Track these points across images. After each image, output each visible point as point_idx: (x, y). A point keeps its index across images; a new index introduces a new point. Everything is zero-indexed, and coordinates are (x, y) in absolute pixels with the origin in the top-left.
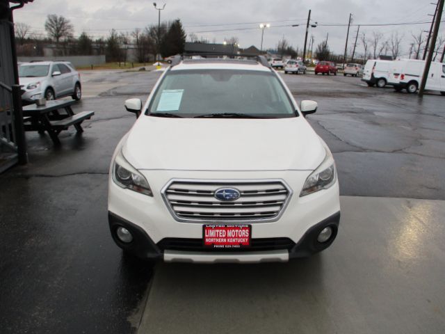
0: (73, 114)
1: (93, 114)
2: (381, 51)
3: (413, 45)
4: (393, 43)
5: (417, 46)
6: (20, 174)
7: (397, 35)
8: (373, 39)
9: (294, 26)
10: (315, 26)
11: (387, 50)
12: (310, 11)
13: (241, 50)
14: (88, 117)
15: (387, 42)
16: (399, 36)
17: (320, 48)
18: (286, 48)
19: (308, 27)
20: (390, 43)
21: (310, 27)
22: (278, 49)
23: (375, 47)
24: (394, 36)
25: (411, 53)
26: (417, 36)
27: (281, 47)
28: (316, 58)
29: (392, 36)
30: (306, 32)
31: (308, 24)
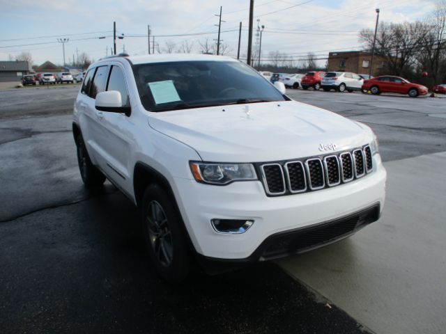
7: (187, 44)
8: (167, 49)
9: (100, 38)
10: (121, 38)
12: (115, 23)
13: (34, 67)
19: (115, 38)
21: (117, 38)
24: (185, 44)
26: (204, 44)
29: (183, 45)
30: (115, 45)
31: (115, 36)
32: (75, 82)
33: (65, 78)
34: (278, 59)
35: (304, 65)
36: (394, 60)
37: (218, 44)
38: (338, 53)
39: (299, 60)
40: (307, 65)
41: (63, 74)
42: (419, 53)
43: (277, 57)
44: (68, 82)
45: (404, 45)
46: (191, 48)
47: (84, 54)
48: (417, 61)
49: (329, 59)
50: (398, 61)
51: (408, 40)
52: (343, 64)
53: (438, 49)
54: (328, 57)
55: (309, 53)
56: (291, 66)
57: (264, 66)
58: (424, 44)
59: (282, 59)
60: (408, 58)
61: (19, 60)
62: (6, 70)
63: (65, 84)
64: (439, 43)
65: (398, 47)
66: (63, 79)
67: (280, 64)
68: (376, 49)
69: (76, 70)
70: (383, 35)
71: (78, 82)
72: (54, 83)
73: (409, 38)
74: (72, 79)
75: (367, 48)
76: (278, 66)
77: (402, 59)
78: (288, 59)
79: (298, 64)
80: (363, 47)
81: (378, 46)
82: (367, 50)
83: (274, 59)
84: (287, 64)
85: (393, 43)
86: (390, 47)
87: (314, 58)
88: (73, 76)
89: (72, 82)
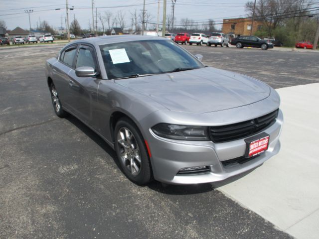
2: (113, 24)
3: (132, 19)
5: (135, 20)
7: (121, 13)
8: (106, 16)
10: (72, 9)
11: (116, 24)
15: (115, 18)
19: (67, 10)
20: (118, 19)
21: (69, 10)
23: (109, 22)
25: (132, 25)
26: (133, 13)
29: (118, 15)
30: (67, 14)
31: (67, 8)
32: (39, 42)
33: (31, 39)
34: (187, 24)
35: (206, 29)
36: (269, 24)
37: (144, 13)
38: (229, 20)
39: (203, 25)
40: (208, 28)
41: (30, 37)
42: (287, 19)
43: (187, 22)
44: (33, 42)
45: (276, 14)
46: (124, 16)
47: (45, 22)
48: (285, 25)
49: (223, 24)
50: (272, 25)
51: (279, 10)
52: (233, 28)
53: (300, 16)
54: (222, 22)
55: (209, 19)
56: (197, 29)
57: (178, 29)
58: (290, 13)
59: (190, 24)
60: (279, 22)
63: (31, 44)
64: (300, 13)
65: (272, 15)
66: (30, 40)
67: (189, 28)
68: (257, 17)
69: (39, 33)
70: (262, 6)
71: (41, 42)
72: (23, 43)
73: (280, 8)
74: (36, 40)
75: (250, 15)
76: (187, 29)
77: (275, 24)
78: (194, 24)
79: (201, 28)
80: (247, 15)
81: (258, 15)
82: (250, 17)
83: (185, 24)
84: (194, 27)
85: (268, 12)
86: (267, 15)
87: (213, 23)
88: (37, 38)
89: (37, 42)
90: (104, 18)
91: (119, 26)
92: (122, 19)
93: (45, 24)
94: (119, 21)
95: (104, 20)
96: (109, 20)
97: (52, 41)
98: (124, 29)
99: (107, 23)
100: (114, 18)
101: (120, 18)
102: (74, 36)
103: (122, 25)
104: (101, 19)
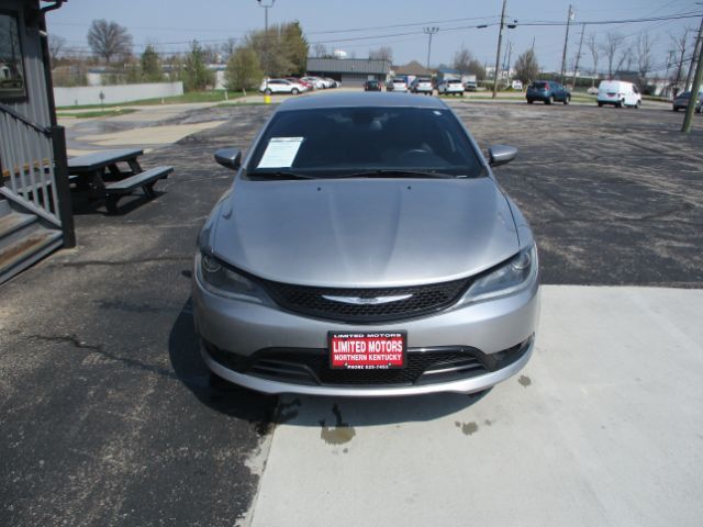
0: (140, 171)
1: (170, 171)
2: (621, 64)
3: (672, 53)
4: (639, 50)
5: (679, 55)
6: (66, 261)
7: (647, 37)
9: (479, 27)
10: (511, 26)
11: (630, 61)
13: (394, 68)
14: (163, 176)
15: (629, 50)
16: (650, 40)
17: (522, 61)
18: (468, 63)
19: (502, 27)
21: (505, 27)
22: (456, 64)
23: (611, 58)
24: (642, 38)
25: (669, 65)
27: (459, 61)
28: (515, 78)
29: (639, 41)
30: (500, 36)
31: (502, 24)
44: (426, 92)
61: (374, 58)
62: (356, 71)
66: (419, 88)
89: (431, 93)
90: (602, 48)
91: (635, 67)
92: (647, 51)
93: (465, 56)
94: (638, 57)
95: (600, 52)
96: (612, 52)
97: (461, 93)
98: (648, 75)
99: (607, 58)
100: (626, 49)
101: (642, 48)
102: (520, 84)
103: (642, 65)
104: (593, 50)
